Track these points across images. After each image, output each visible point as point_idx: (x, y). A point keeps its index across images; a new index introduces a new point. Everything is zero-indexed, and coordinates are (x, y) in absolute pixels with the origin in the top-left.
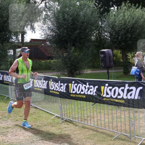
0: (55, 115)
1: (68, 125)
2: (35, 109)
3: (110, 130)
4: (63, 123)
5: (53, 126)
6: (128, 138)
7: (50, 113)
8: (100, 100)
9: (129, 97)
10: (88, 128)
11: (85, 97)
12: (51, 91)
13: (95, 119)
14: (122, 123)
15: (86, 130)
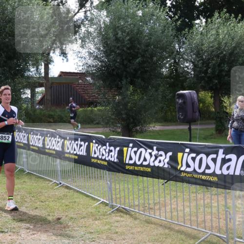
0: (100, 200)
1: (122, 217)
2: (67, 190)
3: (192, 227)
4: (113, 215)
5: (96, 219)
6: (224, 241)
7: (91, 197)
8: (176, 176)
9: (225, 172)
10: (155, 224)
11: (149, 170)
12: (93, 160)
13: (167, 208)
14: (213, 216)
15: (153, 226)
